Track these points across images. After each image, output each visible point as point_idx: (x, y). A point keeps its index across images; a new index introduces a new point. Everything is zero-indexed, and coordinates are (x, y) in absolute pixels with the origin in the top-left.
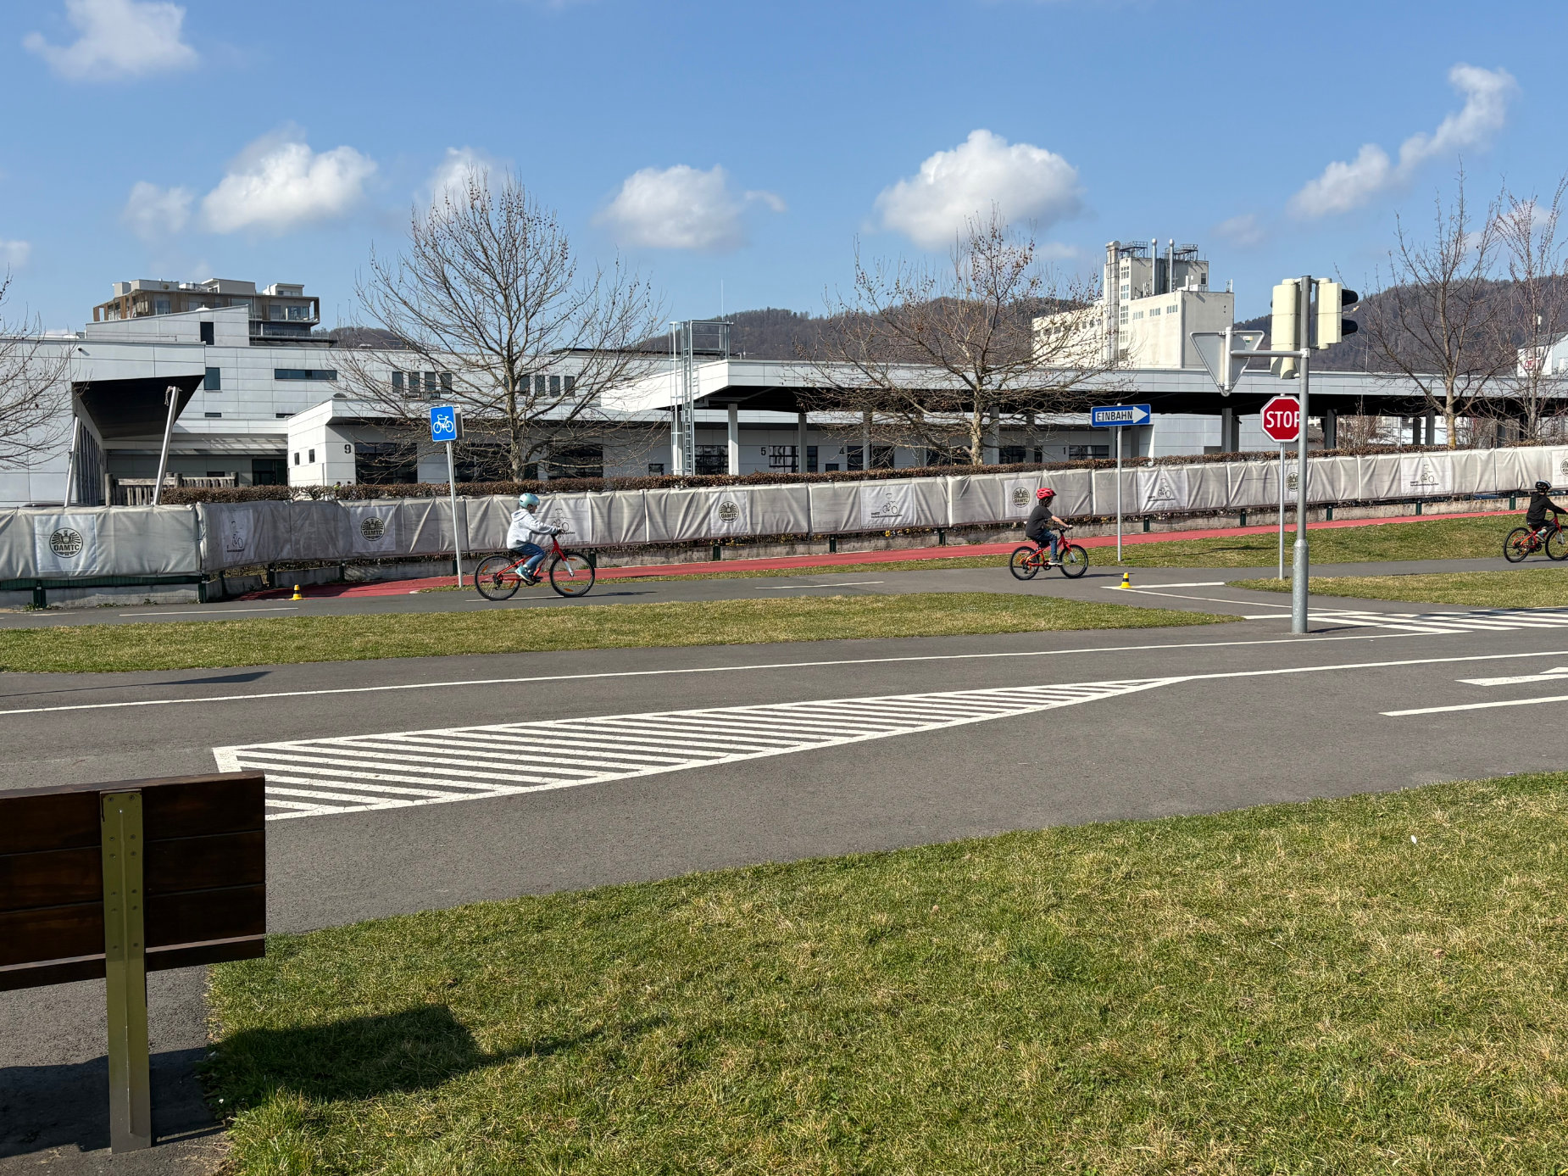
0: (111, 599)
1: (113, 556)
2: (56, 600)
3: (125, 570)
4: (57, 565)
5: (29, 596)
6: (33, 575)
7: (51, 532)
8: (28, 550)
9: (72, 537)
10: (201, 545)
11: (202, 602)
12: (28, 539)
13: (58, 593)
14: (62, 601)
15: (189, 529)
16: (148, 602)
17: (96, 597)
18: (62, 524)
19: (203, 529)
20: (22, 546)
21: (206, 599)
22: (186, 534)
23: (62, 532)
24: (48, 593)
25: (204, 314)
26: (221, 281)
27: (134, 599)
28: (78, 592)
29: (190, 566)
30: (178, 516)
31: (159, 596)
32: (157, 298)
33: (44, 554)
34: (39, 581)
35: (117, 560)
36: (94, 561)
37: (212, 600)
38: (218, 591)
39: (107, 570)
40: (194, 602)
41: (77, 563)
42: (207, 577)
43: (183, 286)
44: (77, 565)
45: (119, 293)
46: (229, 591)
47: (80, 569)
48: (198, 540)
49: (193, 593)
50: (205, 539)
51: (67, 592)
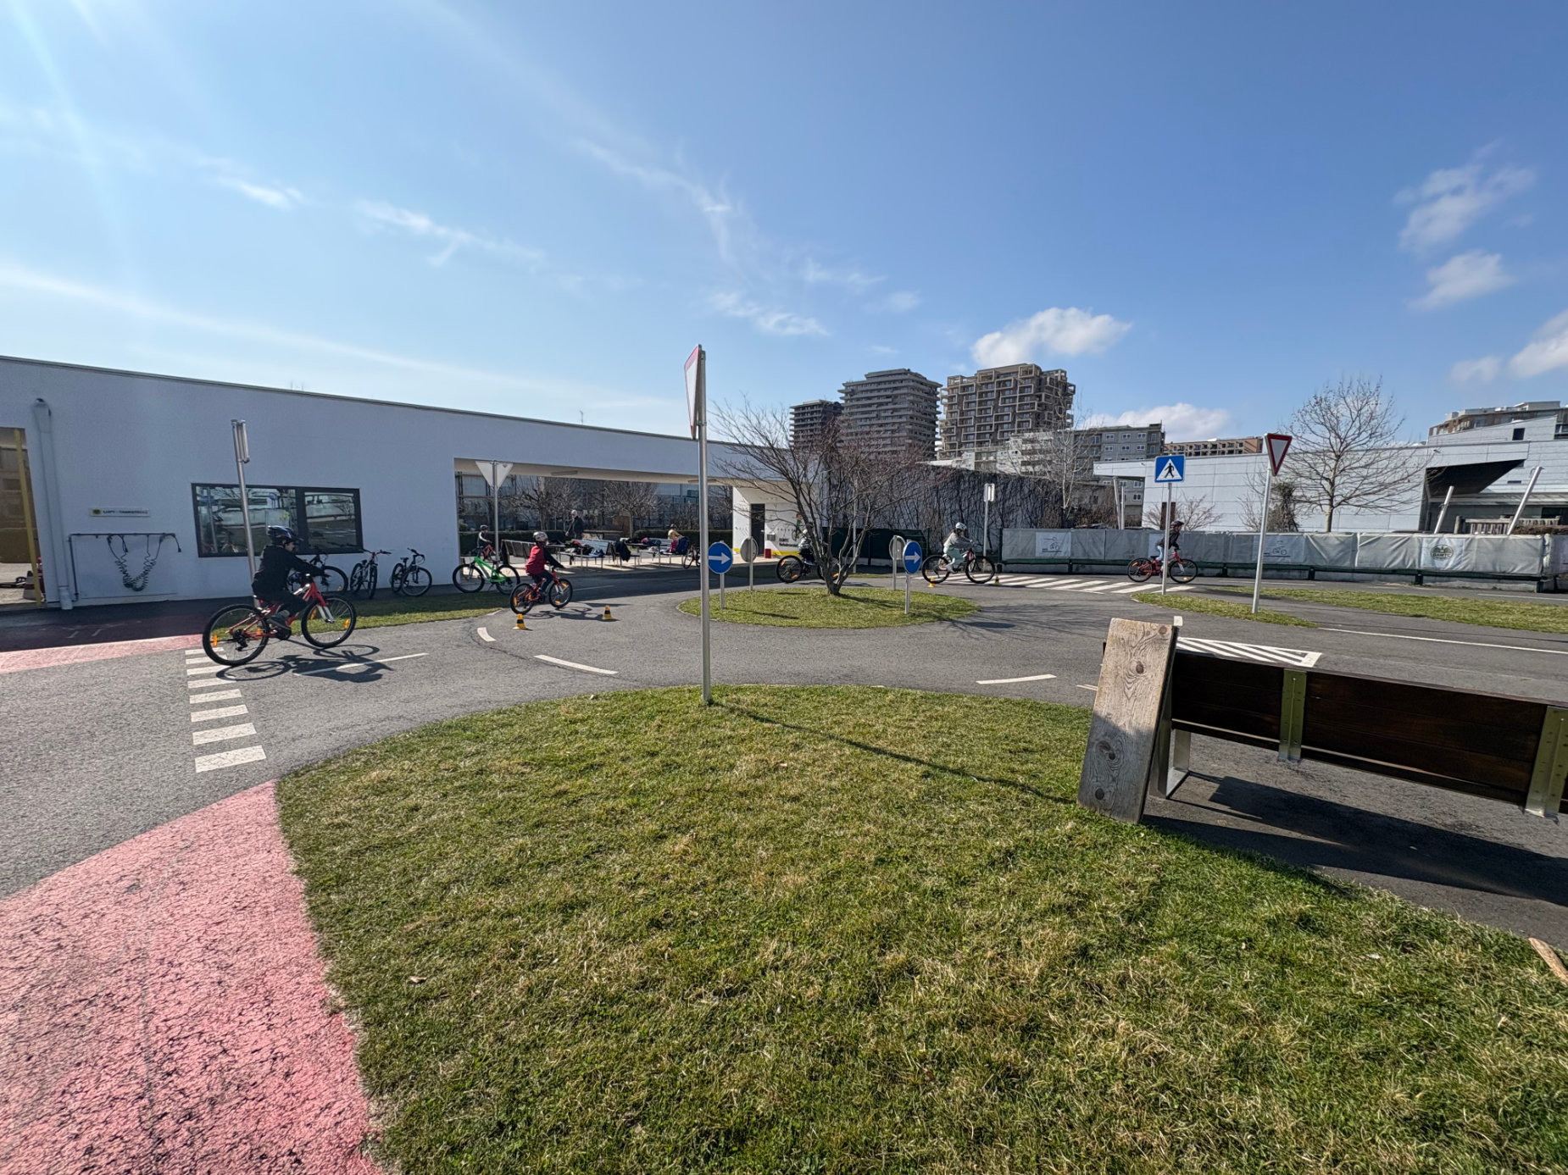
0: (1467, 584)
1: (1473, 561)
2: (1428, 581)
3: (1481, 569)
4: (1433, 564)
5: (1413, 578)
6: (1417, 567)
7: (1434, 546)
8: (1416, 555)
9: (1446, 550)
10: (1545, 559)
11: (1538, 592)
12: (1417, 550)
13: (1432, 578)
14: (1434, 582)
15: (1536, 550)
16: (1495, 588)
17: (1457, 583)
18: (1441, 542)
19: (1548, 550)
20: (1413, 553)
21: (1540, 590)
22: (1534, 552)
23: (1440, 547)
24: (1425, 578)
25: (1518, 424)
26: (1530, 404)
27: (1485, 586)
28: (1445, 579)
29: (1534, 570)
30: (1530, 542)
31: (1504, 586)
32: (1477, 419)
33: (1426, 558)
34: (1419, 571)
35: (1476, 563)
36: (1459, 563)
37: (1547, 591)
38: (1551, 586)
39: (1469, 568)
40: (1532, 592)
41: (1448, 564)
42: (1545, 578)
43: (1499, 409)
44: (1447, 565)
45: (1449, 418)
46: (1559, 587)
47: (1449, 567)
48: (1542, 556)
49: (1533, 586)
50: (1548, 556)
51: (1438, 578)
